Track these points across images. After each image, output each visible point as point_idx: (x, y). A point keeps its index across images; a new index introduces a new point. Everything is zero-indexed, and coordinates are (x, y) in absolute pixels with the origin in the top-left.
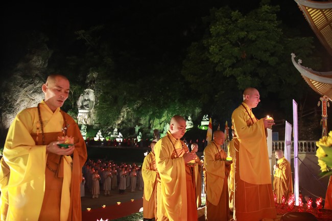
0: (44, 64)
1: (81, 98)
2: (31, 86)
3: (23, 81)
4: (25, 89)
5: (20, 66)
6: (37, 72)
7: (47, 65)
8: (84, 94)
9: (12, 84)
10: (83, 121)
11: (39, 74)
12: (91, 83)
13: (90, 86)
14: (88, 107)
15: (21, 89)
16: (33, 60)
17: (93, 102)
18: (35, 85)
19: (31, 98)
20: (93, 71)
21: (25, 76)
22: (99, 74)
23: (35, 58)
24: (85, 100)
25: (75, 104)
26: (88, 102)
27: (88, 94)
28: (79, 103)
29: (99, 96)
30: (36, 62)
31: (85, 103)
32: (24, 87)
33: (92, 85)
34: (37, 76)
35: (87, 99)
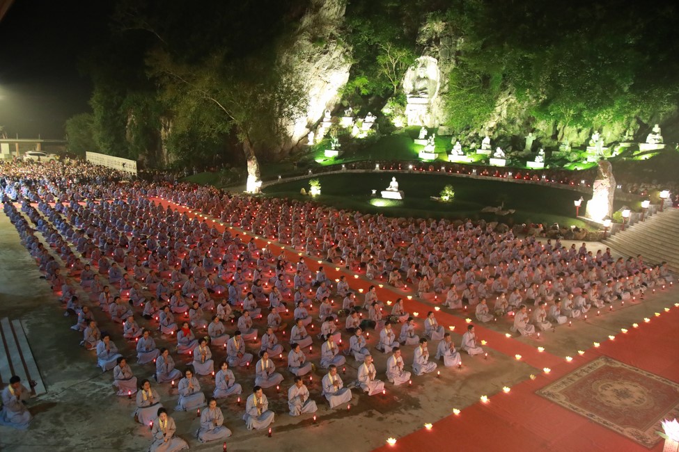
0: (341, 10)
1: (410, 75)
2: (325, 57)
3: (312, 50)
4: (317, 64)
5: (307, 20)
6: (331, 29)
7: (344, 11)
8: (416, 67)
9: (296, 58)
10: (418, 120)
11: (335, 32)
12: (429, 42)
13: (429, 50)
14: (426, 93)
15: (310, 65)
16: (325, 5)
17: (435, 83)
18: (331, 54)
19: (325, 79)
20: (434, 18)
21: (315, 40)
22: (446, 25)
24: (419, 79)
25: (400, 87)
26: (426, 81)
27: (423, 66)
28: (407, 84)
29: (448, 70)
30: (329, 9)
31: (420, 85)
32: (315, 61)
33: (432, 49)
34: (332, 37)
35: (422, 76)
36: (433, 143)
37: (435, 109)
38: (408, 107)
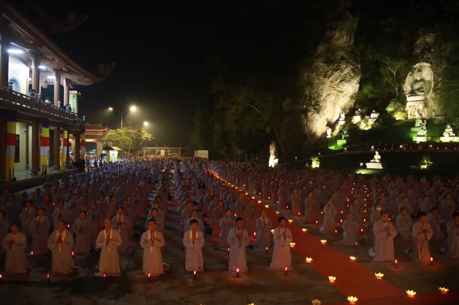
0: (350, 40)
1: (409, 80)
2: (336, 74)
3: (326, 69)
4: (331, 79)
5: (321, 49)
6: (342, 53)
7: (353, 41)
8: (413, 73)
9: (314, 76)
10: (416, 113)
11: (345, 55)
12: (423, 52)
13: (422, 57)
14: (422, 91)
15: (326, 80)
16: (336, 37)
17: (430, 82)
18: (342, 71)
19: (339, 89)
20: (425, 33)
21: (328, 62)
22: (436, 36)
23: (337, 35)
24: (416, 81)
25: (401, 90)
26: (422, 83)
27: (420, 70)
28: (407, 87)
29: (440, 70)
30: (338, 39)
31: (417, 86)
32: (329, 77)
33: (425, 56)
34: (342, 58)
35: (419, 79)
36: (425, 128)
37: (431, 103)
38: (408, 104)
